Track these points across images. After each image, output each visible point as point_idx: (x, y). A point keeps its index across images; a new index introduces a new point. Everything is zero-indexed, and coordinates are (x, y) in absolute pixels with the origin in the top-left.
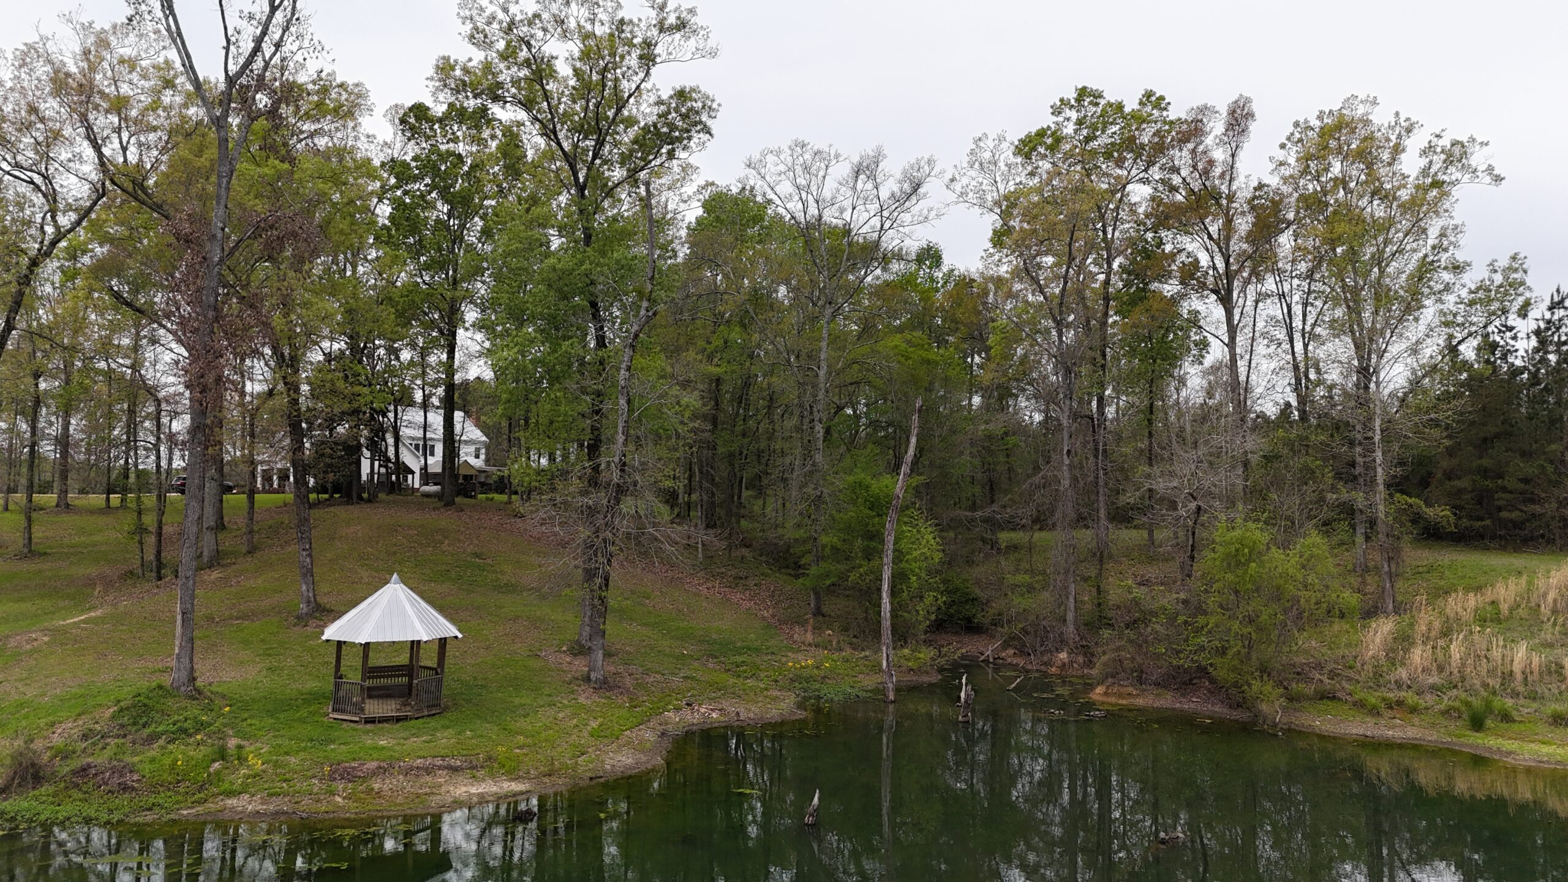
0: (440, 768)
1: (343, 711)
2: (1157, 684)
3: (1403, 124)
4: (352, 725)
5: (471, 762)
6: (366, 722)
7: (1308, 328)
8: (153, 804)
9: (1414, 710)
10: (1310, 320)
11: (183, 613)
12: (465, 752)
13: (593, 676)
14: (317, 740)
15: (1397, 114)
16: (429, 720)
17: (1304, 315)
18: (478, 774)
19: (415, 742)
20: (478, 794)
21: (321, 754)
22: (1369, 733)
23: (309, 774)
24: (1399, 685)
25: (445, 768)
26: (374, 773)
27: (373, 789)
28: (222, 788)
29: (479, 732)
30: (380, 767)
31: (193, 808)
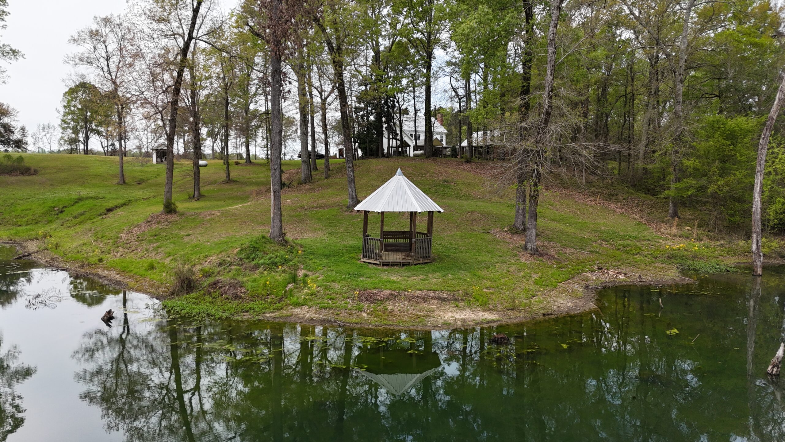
1: (369, 257)
4: (375, 266)
5: (454, 296)
6: (384, 265)
8: (250, 308)
12: (449, 289)
13: (529, 246)
14: (352, 274)
16: (423, 266)
18: (460, 305)
19: (415, 280)
20: (462, 319)
21: (355, 283)
23: (346, 295)
25: (436, 298)
26: (388, 298)
27: (387, 309)
28: (293, 301)
29: (457, 276)
30: (392, 295)
31: (274, 312)
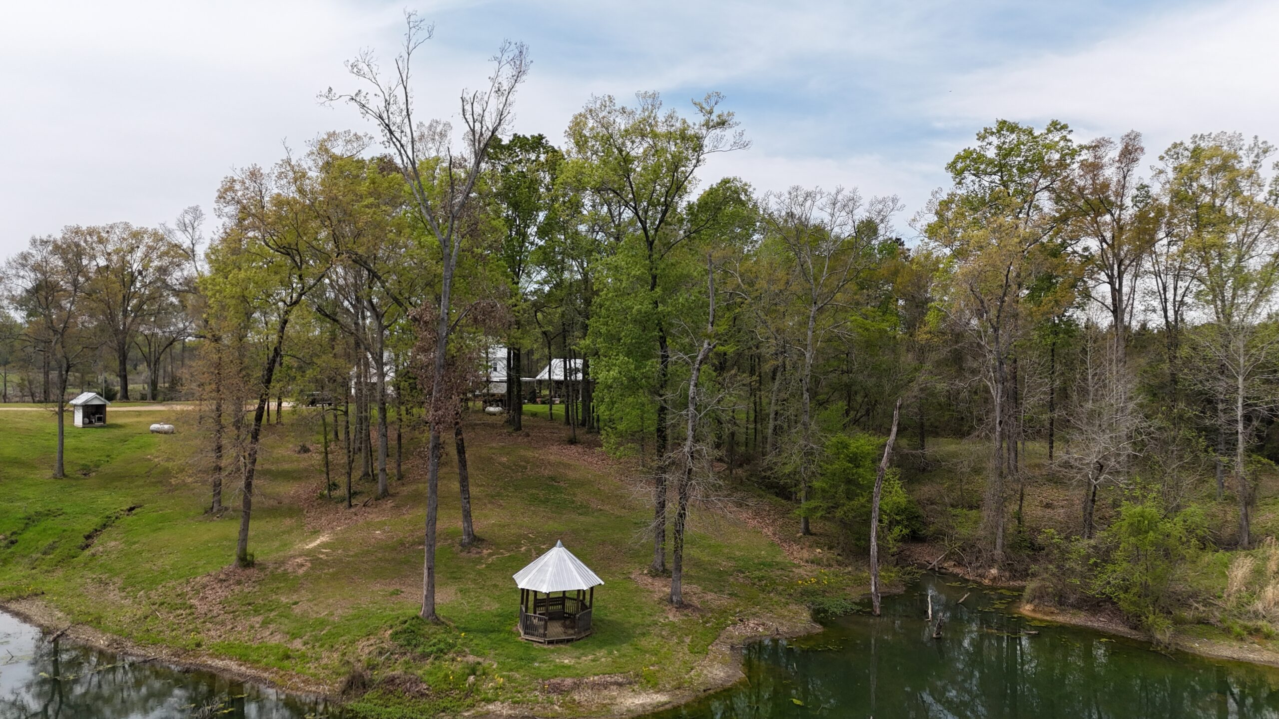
0: (612, 684)
1: (532, 635)
2: (1073, 606)
3: (1261, 146)
4: (544, 646)
5: (628, 678)
7: (1178, 298)
9: (1268, 636)
10: (1180, 292)
11: (429, 569)
12: (621, 670)
13: (674, 598)
14: (525, 659)
15: (1256, 137)
16: (587, 641)
17: (1175, 289)
18: (635, 688)
19: (586, 661)
20: (641, 705)
22: (1235, 656)
23: (531, 687)
24: (1256, 614)
25: (614, 684)
26: (572, 688)
27: (574, 700)
28: (482, 696)
29: (622, 652)
30: (574, 683)
